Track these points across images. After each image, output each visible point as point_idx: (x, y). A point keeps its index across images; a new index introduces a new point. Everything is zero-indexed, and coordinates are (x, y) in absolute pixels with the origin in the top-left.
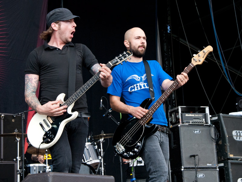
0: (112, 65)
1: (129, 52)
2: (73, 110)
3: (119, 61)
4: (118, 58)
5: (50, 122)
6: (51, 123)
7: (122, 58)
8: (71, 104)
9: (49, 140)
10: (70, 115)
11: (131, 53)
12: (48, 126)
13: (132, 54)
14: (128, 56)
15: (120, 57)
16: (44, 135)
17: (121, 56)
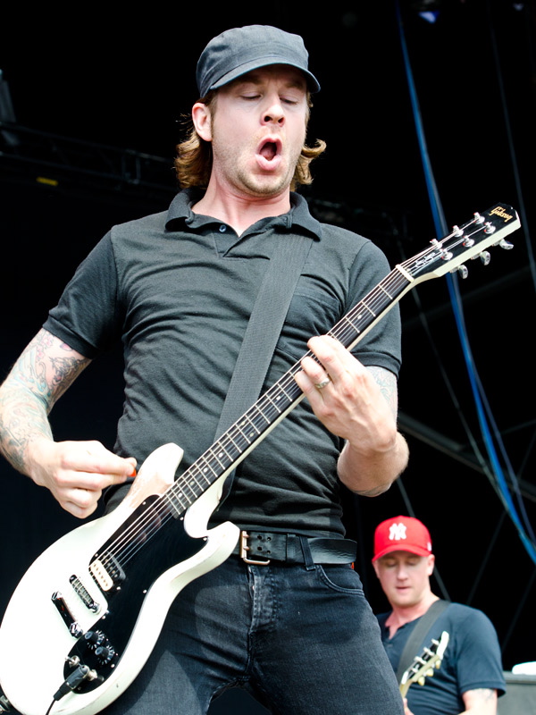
0: (410, 278)
1: (499, 214)
2: (215, 521)
3: (450, 255)
4: (445, 245)
5: (99, 586)
6: (106, 588)
7: (461, 244)
8: (207, 488)
9: (94, 674)
10: (199, 544)
11: (509, 217)
12: (90, 604)
13: (514, 219)
14: (493, 229)
15: (454, 239)
16: (72, 654)
17: (458, 231)
